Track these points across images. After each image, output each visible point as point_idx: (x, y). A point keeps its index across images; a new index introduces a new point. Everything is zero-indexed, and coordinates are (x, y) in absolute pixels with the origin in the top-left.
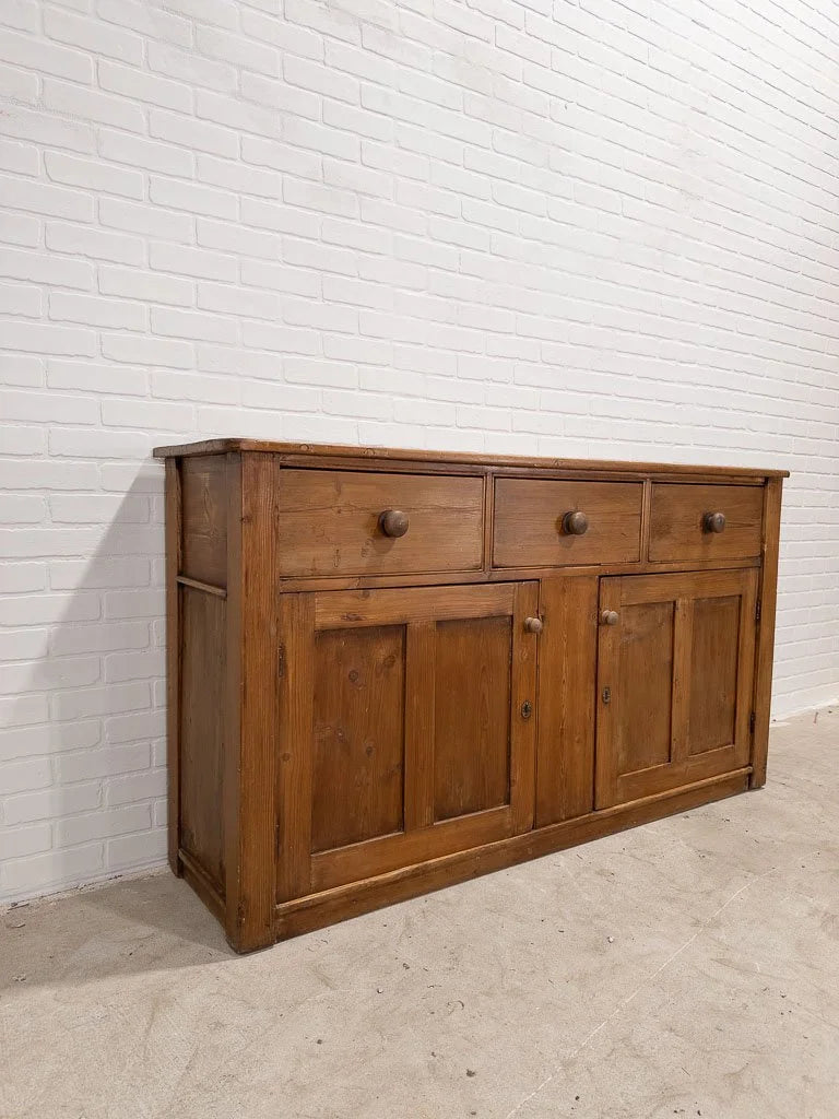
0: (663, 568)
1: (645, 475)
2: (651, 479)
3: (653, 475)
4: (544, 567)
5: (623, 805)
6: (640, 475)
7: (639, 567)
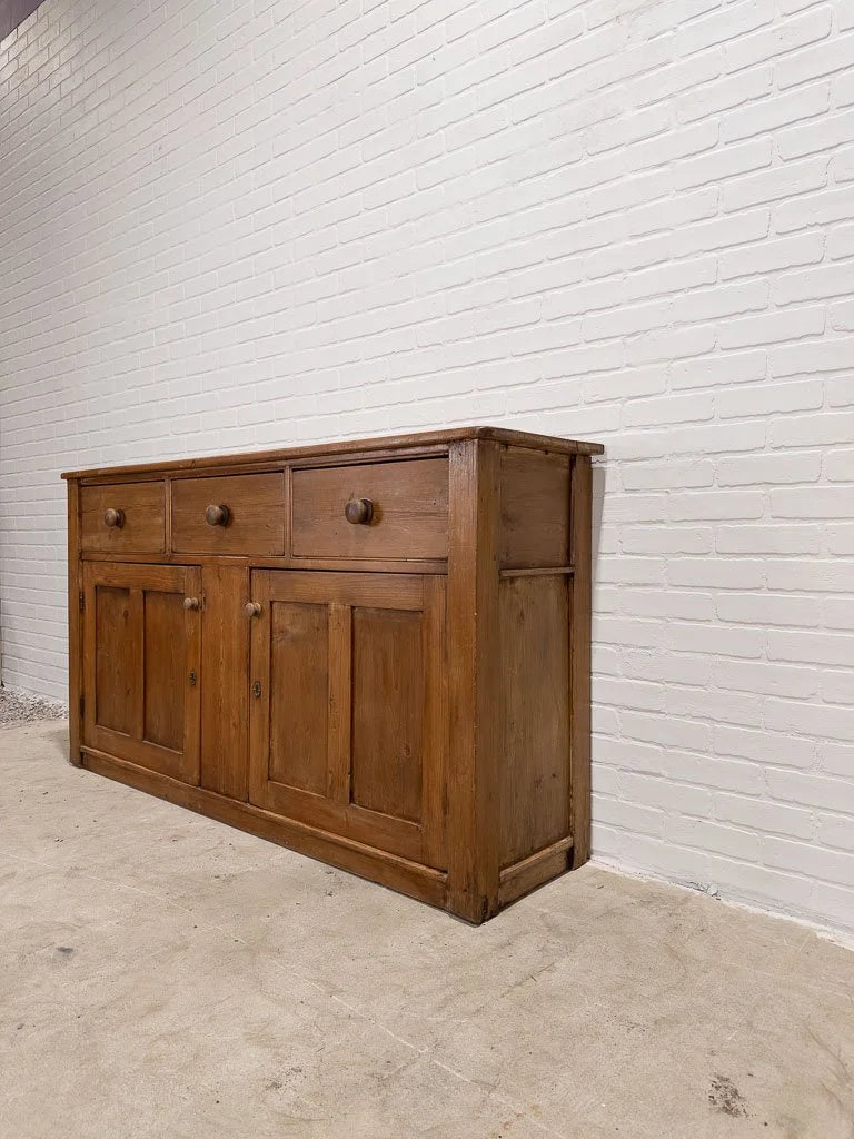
0: (309, 564)
1: (284, 463)
2: (291, 466)
3: (293, 462)
4: (205, 554)
5: (272, 814)
6: (279, 463)
7: (282, 562)
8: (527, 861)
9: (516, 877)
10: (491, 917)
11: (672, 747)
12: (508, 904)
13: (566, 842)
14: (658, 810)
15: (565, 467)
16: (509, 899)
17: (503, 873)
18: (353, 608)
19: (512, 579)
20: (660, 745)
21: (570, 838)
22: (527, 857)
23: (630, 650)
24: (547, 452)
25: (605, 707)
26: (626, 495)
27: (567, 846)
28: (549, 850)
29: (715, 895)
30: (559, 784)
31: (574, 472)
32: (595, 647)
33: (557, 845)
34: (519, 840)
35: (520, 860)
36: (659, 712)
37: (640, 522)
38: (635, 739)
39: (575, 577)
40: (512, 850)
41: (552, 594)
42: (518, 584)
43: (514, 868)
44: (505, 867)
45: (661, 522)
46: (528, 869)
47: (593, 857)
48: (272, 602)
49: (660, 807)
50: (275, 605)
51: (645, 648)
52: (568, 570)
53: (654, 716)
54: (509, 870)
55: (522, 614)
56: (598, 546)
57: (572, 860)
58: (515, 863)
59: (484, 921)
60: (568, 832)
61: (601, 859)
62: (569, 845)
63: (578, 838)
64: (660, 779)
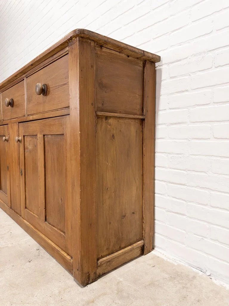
0: (31, 118)
1: (24, 75)
2: (26, 76)
3: (26, 74)
4: (9, 119)
7: (25, 118)
8: (116, 254)
9: (109, 261)
10: (93, 282)
11: (190, 202)
12: (104, 274)
13: (140, 243)
14: (183, 231)
15: (140, 66)
16: (106, 272)
17: (101, 260)
18: (44, 135)
19: (107, 118)
20: (184, 200)
21: (142, 241)
22: (117, 251)
23: (171, 156)
24: (128, 56)
25: (160, 182)
26: (171, 80)
27: (141, 245)
28: (130, 247)
29: (210, 275)
30: (137, 216)
31: (145, 69)
32: (156, 155)
33: (135, 245)
34: (112, 244)
35: (113, 253)
36: (184, 185)
37: (177, 92)
38: (173, 197)
39: (146, 121)
40: (107, 249)
41: (133, 128)
42: (111, 121)
43: (108, 257)
44: (102, 257)
45: (187, 91)
46: (118, 257)
47: (156, 249)
48: (24, 136)
49: (184, 230)
50: (25, 137)
51: (178, 154)
52: (141, 117)
53: (182, 187)
54: (104, 259)
55: (113, 136)
56: (158, 107)
57: (143, 251)
58: (109, 255)
59: (88, 284)
60: (142, 238)
61: (159, 250)
62: (142, 244)
63: (147, 241)
64: (185, 217)
